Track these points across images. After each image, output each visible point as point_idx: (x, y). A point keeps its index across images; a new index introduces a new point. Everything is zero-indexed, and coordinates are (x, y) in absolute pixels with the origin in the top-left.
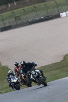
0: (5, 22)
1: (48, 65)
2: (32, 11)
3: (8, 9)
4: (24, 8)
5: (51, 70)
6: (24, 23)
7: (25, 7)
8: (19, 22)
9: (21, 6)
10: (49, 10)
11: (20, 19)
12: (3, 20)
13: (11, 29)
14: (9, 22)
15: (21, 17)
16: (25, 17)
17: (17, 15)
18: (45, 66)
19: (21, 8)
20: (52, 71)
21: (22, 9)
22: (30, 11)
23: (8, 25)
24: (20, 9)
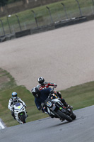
0: (21, 24)
1: (81, 85)
2: (59, 10)
3: (26, 6)
4: (48, 6)
5: (85, 92)
6: (48, 26)
7: (48, 3)
8: (41, 25)
9: (44, 2)
10: (82, 9)
11: (42, 20)
12: (19, 22)
13: (30, 34)
14: (27, 25)
15: (44, 18)
16: (49, 17)
17: (38, 16)
18: (77, 86)
19: (43, 5)
20: (87, 94)
21: (45, 6)
22: (56, 10)
23: (25, 29)
24: (42, 7)
